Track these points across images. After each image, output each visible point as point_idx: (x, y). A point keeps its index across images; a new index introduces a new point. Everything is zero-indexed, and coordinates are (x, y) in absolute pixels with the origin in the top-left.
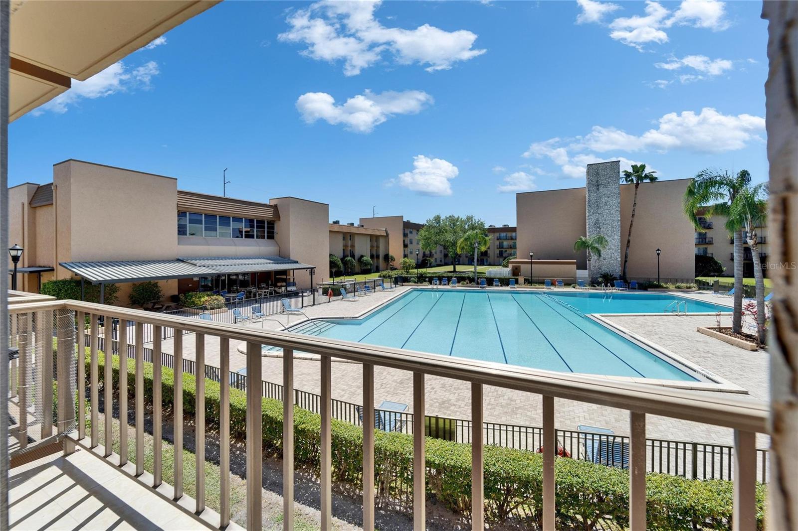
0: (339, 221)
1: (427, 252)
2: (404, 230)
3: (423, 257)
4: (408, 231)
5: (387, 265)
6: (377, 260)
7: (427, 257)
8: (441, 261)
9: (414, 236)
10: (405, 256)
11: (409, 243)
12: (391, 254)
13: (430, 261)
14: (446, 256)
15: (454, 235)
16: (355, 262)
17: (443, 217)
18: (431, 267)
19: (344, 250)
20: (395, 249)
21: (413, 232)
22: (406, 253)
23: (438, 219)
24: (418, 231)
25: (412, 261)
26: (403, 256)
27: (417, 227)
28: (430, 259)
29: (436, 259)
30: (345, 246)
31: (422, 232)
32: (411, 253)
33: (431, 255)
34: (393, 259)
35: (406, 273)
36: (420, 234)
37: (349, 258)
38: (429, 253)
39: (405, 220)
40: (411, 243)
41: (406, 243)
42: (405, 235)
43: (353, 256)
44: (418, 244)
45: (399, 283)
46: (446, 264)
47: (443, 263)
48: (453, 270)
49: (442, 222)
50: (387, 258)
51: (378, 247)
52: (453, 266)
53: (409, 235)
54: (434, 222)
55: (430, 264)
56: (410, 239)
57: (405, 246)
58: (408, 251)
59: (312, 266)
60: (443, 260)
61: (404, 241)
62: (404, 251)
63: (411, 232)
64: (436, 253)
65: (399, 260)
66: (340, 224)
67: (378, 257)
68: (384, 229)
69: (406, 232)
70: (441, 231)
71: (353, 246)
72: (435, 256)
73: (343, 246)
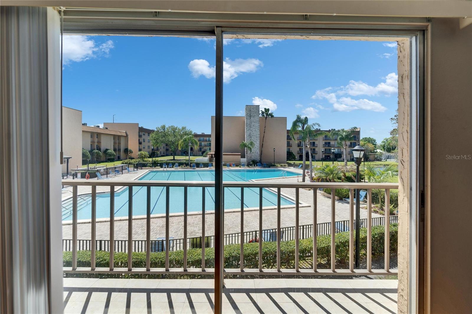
0: (86, 124)
1: (155, 148)
2: (139, 133)
3: (152, 151)
4: (142, 134)
5: (127, 156)
6: (118, 152)
7: (155, 151)
8: (164, 153)
9: (146, 137)
10: (140, 150)
11: (142, 141)
12: (129, 148)
13: (157, 153)
14: (167, 150)
15: (174, 138)
16: (101, 153)
17: (167, 126)
18: (157, 157)
19: (91, 145)
20: (133, 145)
21: (146, 135)
22: (140, 148)
23: (164, 127)
24: (149, 134)
25: (145, 153)
26: (138, 150)
27: (149, 132)
28: (157, 152)
29: (161, 152)
30: (93, 142)
31: (153, 135)
32: (144, 148)
33: (158, 149)
34: (131, 152)
35: (142, 161)
36: (151, 136)
37: (96, 151)
38: (156, 148)
39: (140, 126)
40: (144, 141)
41: (140, 141)
42: (140, 136)
43: (99, 149)
44: (149, 142)
45: (139, 167)
46: (167, 155)
47: (165, 154)
48: (173, 159)
49: (166, 130)
50: (126, 150)
51: (119, 143)
52: (173, 156)
53: (143, 136)
54: (161, 129)
55: (157, 155)
56: (143, 139)
57: (140, 143)
58: (142, 146)
59: (68, 157)
60: (165, 153)
61: (139, 140)
62: (139, 146)
63: (144, 135)
64: (161, 148)
65: (136, 153)
66: (87, 126)
67: (119, 150)
68: (125, 131)
69: (140, 134)
70: (165, 135)
71: (99, 142)
72: (160, 150)
73: (91, 142)
